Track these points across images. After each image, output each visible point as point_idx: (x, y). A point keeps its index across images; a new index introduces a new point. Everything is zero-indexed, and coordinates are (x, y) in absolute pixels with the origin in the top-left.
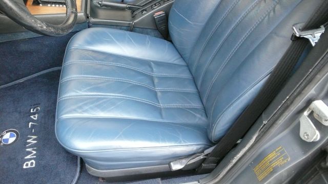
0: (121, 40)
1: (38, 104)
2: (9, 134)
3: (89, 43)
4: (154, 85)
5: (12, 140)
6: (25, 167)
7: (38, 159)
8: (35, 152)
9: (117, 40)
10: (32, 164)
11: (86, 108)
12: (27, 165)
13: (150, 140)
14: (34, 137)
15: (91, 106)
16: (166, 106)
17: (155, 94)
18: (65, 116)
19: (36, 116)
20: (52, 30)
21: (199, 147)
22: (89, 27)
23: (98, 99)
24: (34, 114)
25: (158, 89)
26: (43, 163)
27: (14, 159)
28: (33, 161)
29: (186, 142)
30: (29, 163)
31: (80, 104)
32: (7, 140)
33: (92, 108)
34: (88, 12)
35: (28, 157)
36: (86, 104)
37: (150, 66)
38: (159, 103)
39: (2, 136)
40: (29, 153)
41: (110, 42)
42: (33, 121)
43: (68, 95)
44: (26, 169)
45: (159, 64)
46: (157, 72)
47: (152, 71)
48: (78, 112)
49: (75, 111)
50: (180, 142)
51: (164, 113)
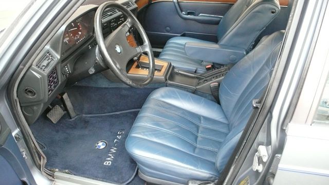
0: (184, 98)
1: (123, 130)
2: (102, 143)
3: (163, 97)
4: (198, 132)
5: (102, 147)
6: (105, 164)
7: (114, 161)
8: (113, 157)
9: (181, 97)
10: (109, 163)
11: (147, 133)
12: (106, 163)
13: (178, 160)
14: (115, 148)
15: (150, 133)
16: (201, 147)
17: (197, 137)
18: (133, 135)
19: (120, 136)
20: (135, 85)
21: (211, 176)
22: (166, 86)
23: (156, 131)
24: (119, 135)
25: (200, 135)
26: (115, 164)
27: (100, 158)
28: (110, 162)
29: (201, 169)
30: (108, 162)
31: (144, 131)
32: (100, 146)
33: (150, 134)
34: (167, 77)
35: (109, 159)
36: (147, 131)
37: (200, 119)
38: (196, 143)
39: (98, 143)
40: (110, 157)
41: (176, 98)
42: (117, 139)
43: (139, 124)
44: (105, 165)
45: (206, 119)
46: (203, 124)
47: (200, 123)
48: (141, 135)
49: (139, 133)
50: (198, 168)
51: (197, 150)
